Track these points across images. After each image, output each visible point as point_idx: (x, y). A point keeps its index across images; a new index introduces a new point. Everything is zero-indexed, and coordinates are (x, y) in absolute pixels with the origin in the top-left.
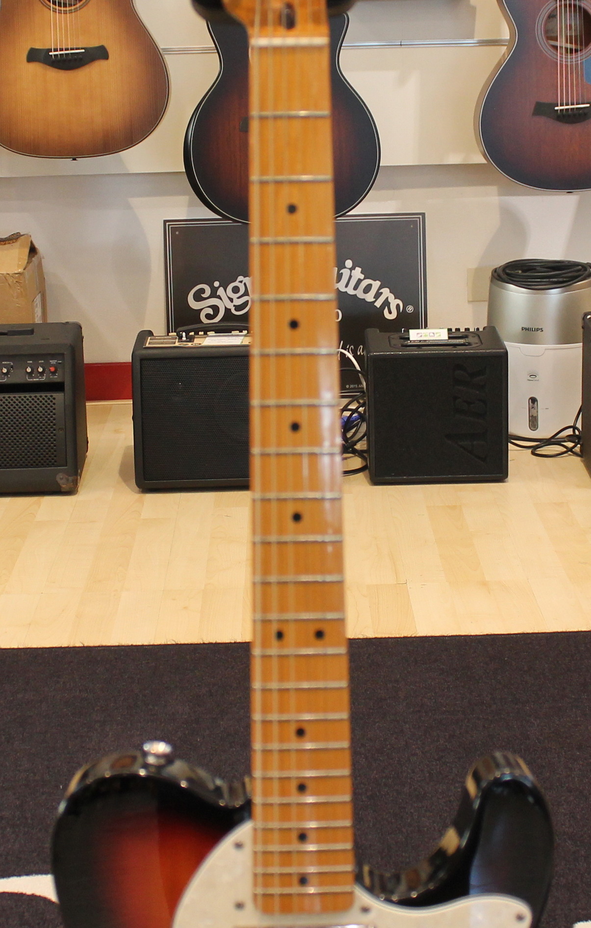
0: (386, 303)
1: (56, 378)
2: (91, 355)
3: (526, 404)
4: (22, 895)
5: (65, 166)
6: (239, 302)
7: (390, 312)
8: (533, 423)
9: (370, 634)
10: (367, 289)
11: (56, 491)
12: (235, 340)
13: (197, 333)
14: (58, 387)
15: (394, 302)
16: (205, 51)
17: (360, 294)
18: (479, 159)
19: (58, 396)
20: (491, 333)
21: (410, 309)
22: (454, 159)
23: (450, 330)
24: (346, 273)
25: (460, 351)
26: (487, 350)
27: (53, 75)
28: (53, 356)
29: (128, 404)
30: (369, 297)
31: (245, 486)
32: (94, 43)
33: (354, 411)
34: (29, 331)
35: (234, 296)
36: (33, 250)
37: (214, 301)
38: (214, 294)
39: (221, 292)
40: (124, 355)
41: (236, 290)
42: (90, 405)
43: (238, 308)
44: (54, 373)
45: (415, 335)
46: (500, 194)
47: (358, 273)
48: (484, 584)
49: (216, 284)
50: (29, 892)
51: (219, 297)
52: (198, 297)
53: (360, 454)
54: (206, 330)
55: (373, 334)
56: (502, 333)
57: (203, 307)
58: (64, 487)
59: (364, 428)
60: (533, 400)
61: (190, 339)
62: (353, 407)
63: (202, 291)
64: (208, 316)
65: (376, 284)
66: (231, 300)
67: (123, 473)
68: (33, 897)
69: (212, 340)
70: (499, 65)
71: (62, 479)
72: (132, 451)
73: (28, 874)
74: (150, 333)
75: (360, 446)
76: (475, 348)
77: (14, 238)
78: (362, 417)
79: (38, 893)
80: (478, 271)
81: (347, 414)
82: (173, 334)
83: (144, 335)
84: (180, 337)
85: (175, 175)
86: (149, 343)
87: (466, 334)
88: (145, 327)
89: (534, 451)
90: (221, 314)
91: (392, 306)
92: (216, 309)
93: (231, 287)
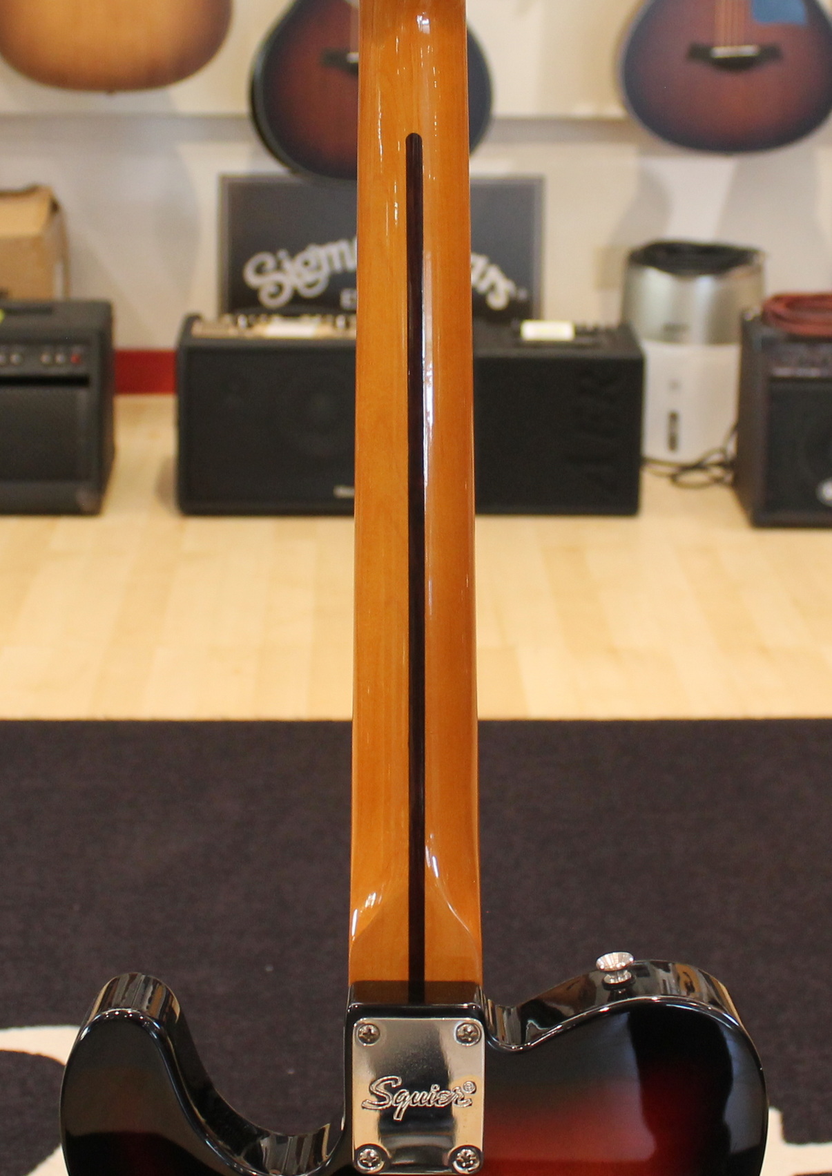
0: (492, 288)
1: (80, 370)
3: (665, 422)
5: (98, 102)
6: (310, 279)
7: (497, 296)
8: (673, 443)
11: (74, 511)
13: (257, 318)
14: (80, 381)
15: (503, 285)
18: (614, 109)
19: (83, 396)
20: (624, 333)
21: (522, 295)
22: (584, 109)
23: (575, 327)
25: (589, 354)
26: (619, 353)
28: (77, 342)
29: (169, 402)
34: (46, 309)
35: (304, 271)
36: (55, 207)
37: (278, 277)
38: (279, 267)
39: (287, 265)
40: (165, 338)
41: (306, 263)
42: (122, 402)
43: (310, 286)
44: (76, 364)
45: (532, 331)
46: (642, 153)
49: (282, 254)
51: (284, 272)
52: (260, 270)
54: (270, 313)
56: (639, 330)
57: (264, 283)
58: (86, 506)
60: (674, 417)
61: (250, 326)
63: (264, 263)
64: (273, 296)
65: (481, 263)
66: (300, 275)
67: (160, 491)
69: (278, 330)
71: (83, 496)
72: (171, 464)
74: (198, 317)
76: (606, 351)
77: (30, 192)
80: (609, 251)
82: (228, 319)
83: (191, 320)
84: (236, 323)
85: (232, 119)
86: (198, 330)
87: (595, 332)
88: (193, 307)
89: (674, 478)
90: (286, 296)
91: (500, 292)
92: (280, 287)
93: (300, 258)
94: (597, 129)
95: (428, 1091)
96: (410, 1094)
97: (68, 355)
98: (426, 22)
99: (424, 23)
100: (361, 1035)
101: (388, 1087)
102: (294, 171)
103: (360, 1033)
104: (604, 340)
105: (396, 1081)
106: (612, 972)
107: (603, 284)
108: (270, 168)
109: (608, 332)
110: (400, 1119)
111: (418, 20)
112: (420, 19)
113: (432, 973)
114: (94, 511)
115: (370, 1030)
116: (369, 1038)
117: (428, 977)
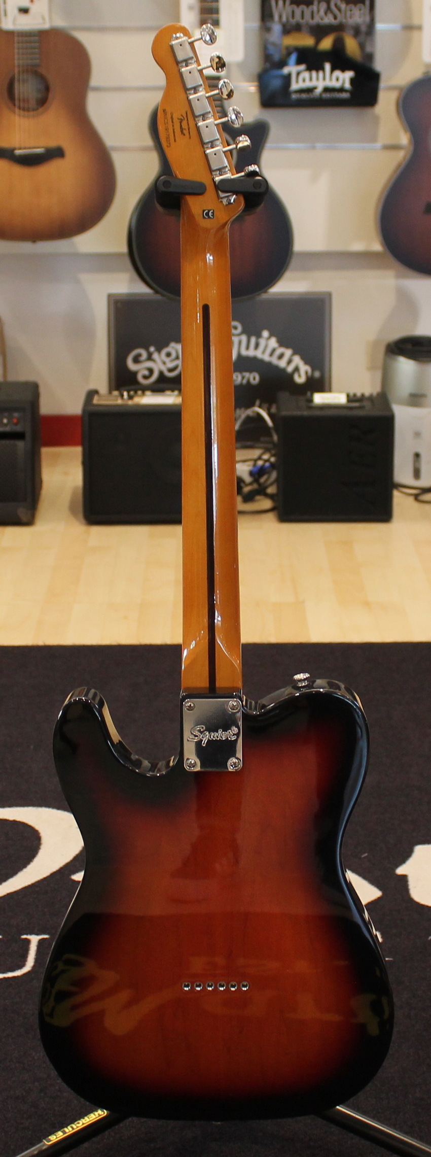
0: (297, 369)
1: (18, 428)
2: (47, 407)
3: (411, 459)
4: (6, 820)
5: (26, 247)
6: (171, 365)
7: (300, 376)
8: (417, 474)
9: (273, 639)
10: (281, 356)
11: (17, 522)
12: (168, 399)
13: (136, 392)
14: (19, 436)
15: (304, 369)
16: (145, 149)
17: (274, 360)
18: (377, 246)
19: (20, 444)
20: (383, 399)
21: (317, 374)
22: (358, 246)
23: (348, 396)
24: (262, 342)
25: (355, 413)
26: (378, 412)
27: (18, 171)
28: (16, 410)
29: (77, 451)
30: (282, 364)
31: (177, 521)
32: (53, 144)
33: (266, 461)
35: (167, 360)
37: (149, 364)
38: (150, 358)
39: (156, 356)
40: (74, 407)
41: (168, 355)
42: (45, 451)
43: (171, 370)
44: (16, 424)
45: (319, 398)
46: (398, 276)
47: (273, 343)
48: (367, 604)
49: (152, 349)
50: (11, 818)
51: (154, 361)
52: (136, 360)
53: (271, 497)
54: (144, 389)
55: (284, 396)
56: (391, 397)
57: (140, 369)
58: (24, 519)
59: (274, 475)
60: (417, 456)
61: (130, 398)
62: (266, 457)
63: (139, 355)
64: (145, 377)
65: (288, 352)
66: (164, 363)
67: (72, 509)
68: (15, 822)
69: (149, 399)
70: (399, 165)
71: (22, 513)
72: (80, 491)
73: (10, 806)
74: (96, 392)
75: (271, 490)
76: (369, 411)
78: (273, 466)
79: (18, 819)
80: (375, 344)
81: (260, 463)
82: (116, 393)
83: (92, 394)
84: (122, 396)
85: (118, 255)
86: (96, 400)
87: (362, 398)
88: (92, 386)
89: (416, 497)
90: (155, 376)
91: (302, 372)
92: (151, 371)
93: (164, 352)
94: (364, 259)
95: (217, 732)
96: (209, 733)
97: (9, 419)
98: (211, 258)
99: (210, 258)
100: (187, 708)
101: (199, 731)
102: (156, 292)
103: (186, 706)
104: (366, 404)
105: (203, 728)
106: (300, 680)
107: (372, 368)
108: (142, 289)
109: (371, 398)
110: (204, 745)
111: (207, 257)
112: (208, 255)
113: (218, 684)
114: (29, 522)
115: (191, 705)
116: (190, 708)
117: (217, 685)
